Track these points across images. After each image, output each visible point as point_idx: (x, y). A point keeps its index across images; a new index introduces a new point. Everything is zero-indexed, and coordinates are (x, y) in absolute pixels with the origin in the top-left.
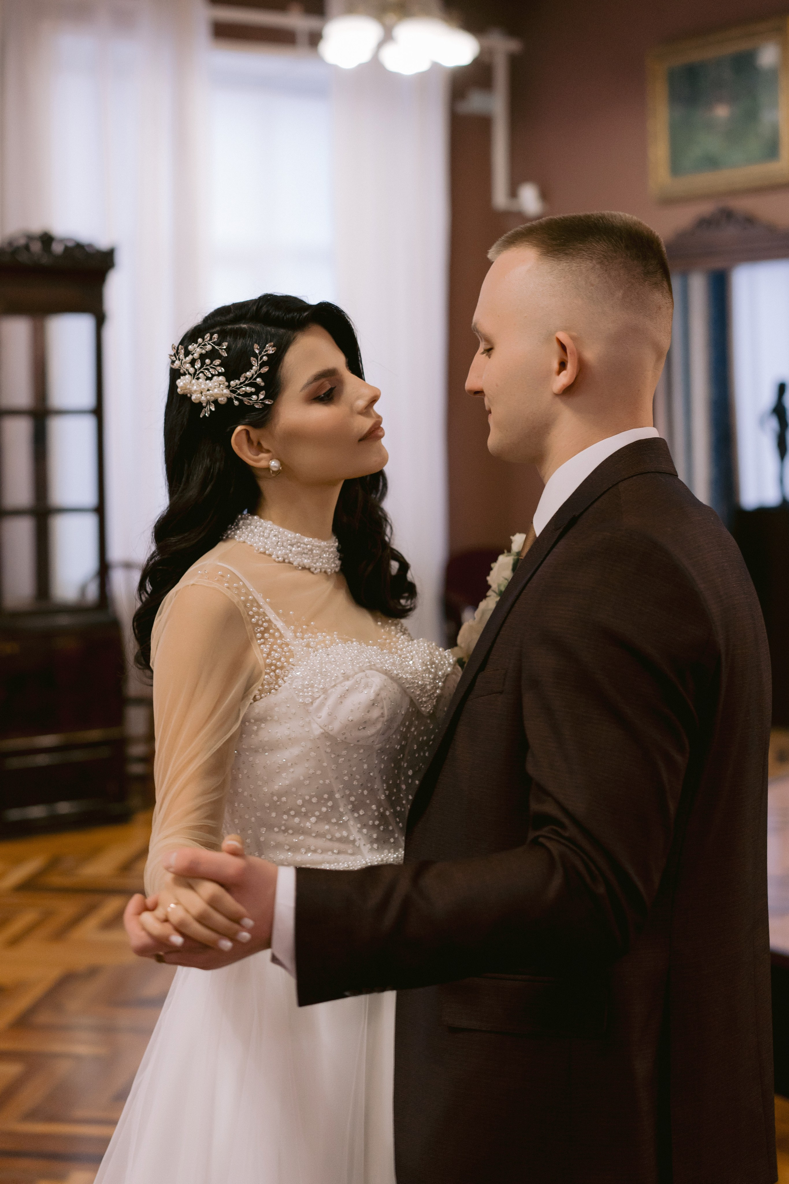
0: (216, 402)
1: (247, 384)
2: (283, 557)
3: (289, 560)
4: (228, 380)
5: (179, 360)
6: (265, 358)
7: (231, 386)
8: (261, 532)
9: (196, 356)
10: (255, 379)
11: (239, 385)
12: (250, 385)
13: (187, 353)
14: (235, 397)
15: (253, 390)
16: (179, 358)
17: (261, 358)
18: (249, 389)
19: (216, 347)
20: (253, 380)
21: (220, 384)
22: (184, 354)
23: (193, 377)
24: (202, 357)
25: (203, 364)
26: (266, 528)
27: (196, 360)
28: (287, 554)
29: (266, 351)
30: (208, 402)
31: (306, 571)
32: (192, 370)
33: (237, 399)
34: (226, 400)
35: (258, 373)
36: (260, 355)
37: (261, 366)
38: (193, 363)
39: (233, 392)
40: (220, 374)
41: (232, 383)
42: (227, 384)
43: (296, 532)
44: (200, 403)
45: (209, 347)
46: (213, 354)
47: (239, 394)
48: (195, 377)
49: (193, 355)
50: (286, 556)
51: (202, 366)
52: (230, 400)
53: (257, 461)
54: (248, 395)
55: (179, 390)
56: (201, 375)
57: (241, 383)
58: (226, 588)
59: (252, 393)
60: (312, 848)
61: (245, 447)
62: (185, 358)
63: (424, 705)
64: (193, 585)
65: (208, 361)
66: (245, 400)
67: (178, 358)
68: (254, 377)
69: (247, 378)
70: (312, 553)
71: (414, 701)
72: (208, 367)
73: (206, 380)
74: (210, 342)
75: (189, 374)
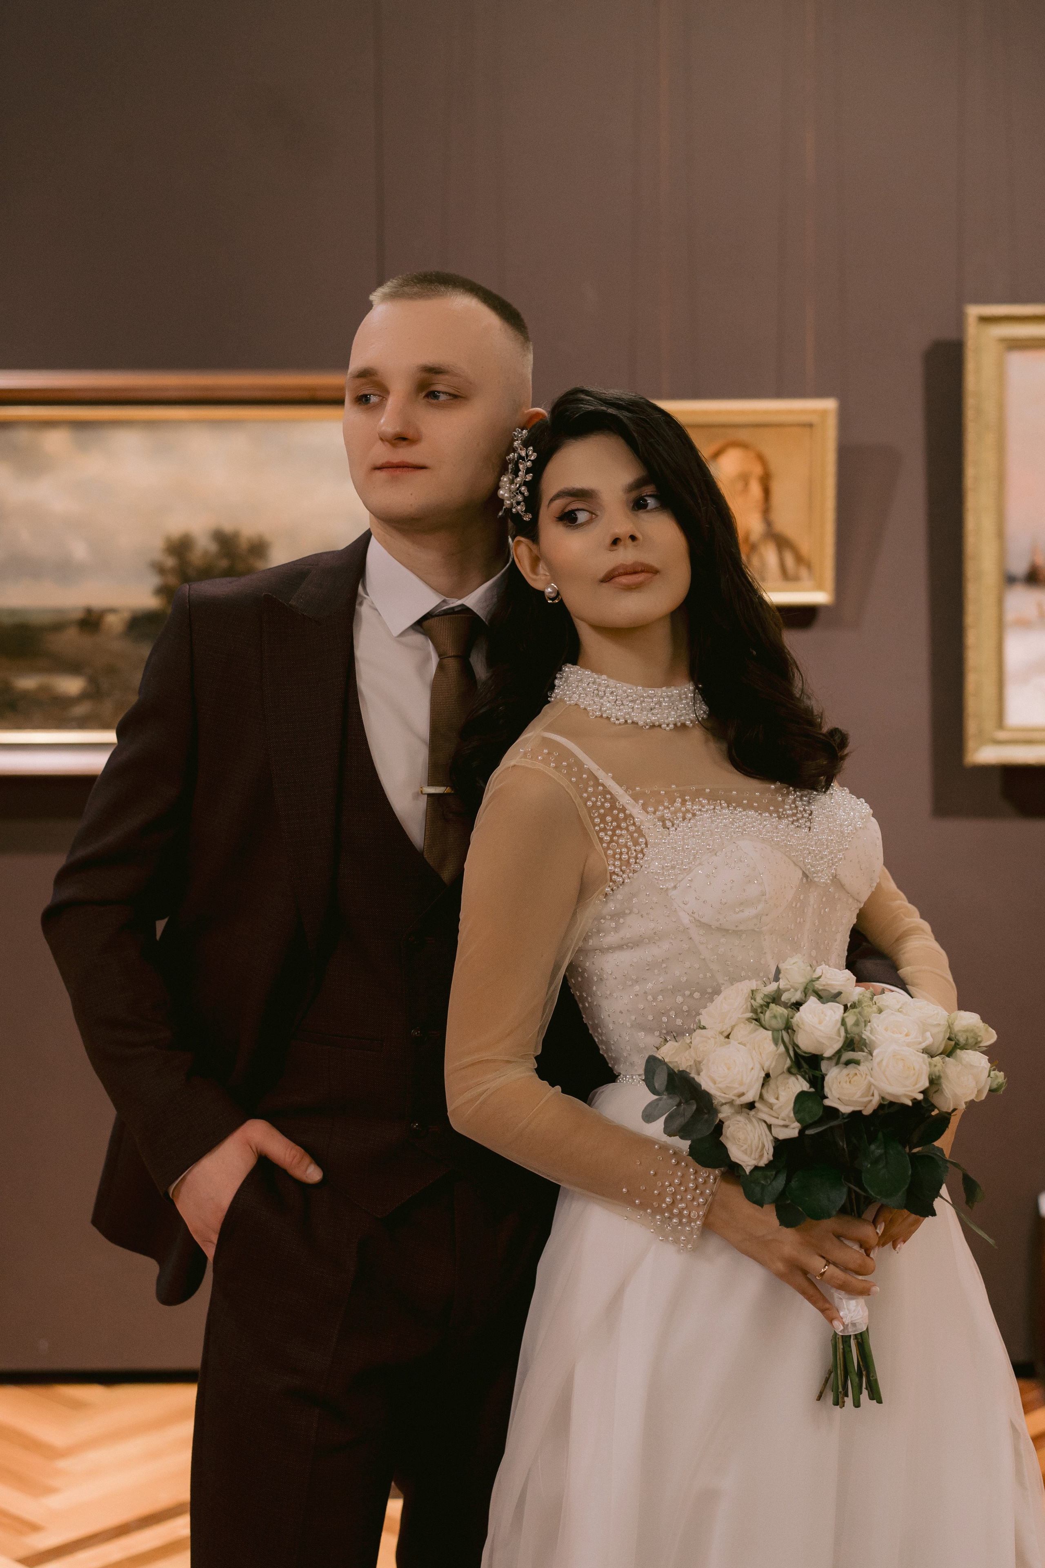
2: (624, 718)
3: (632, 720)
6: (529, 464)
8: (594, 690)
26: (600, 685)
28: (629, 713)
31: (656, 729)
35: (523, 480)
37: (527, 472)
43: (637, 686)
50: (627, 716)
58: (552, 769)
63: (818, 873)
64: (514, 766)
68: (521, 484)
70: (660, 706)
71: (805, 870)
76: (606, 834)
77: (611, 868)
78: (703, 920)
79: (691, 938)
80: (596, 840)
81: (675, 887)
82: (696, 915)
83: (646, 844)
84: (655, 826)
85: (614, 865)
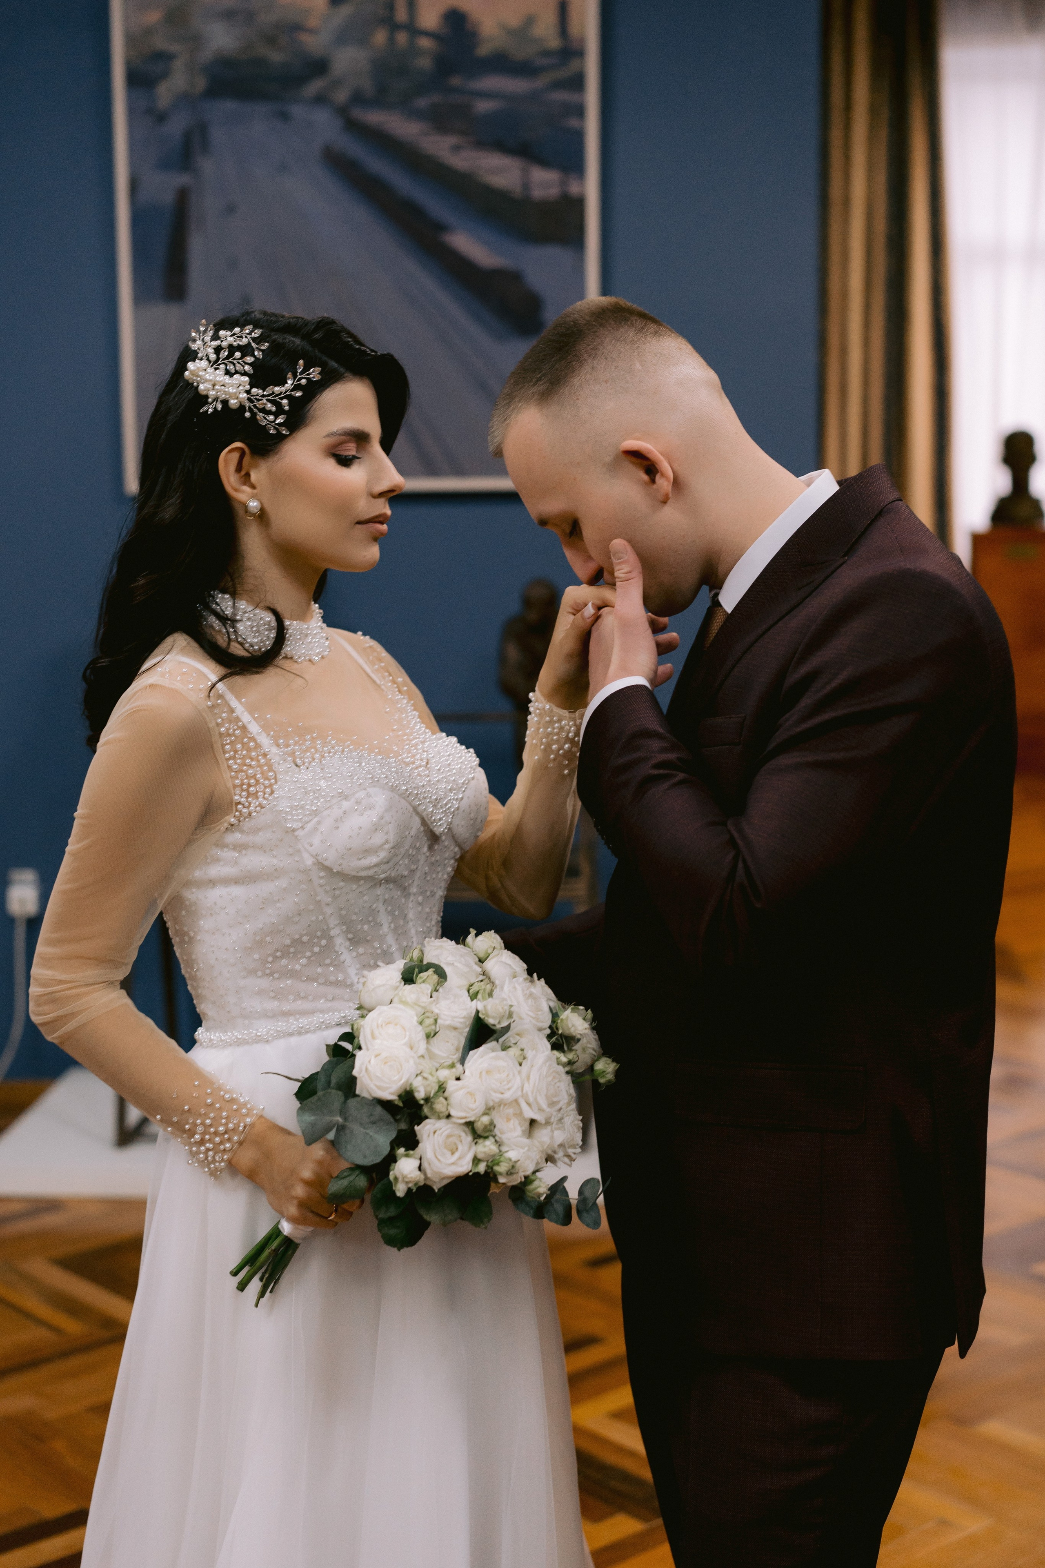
0: (225, 402)
1: (269, 399)
4: (252, 385)
5: (203, 340)
6: (304, 382)
7: (251, 394)
9: (225, 344)
10: (282, 399)
11: (260, 397)
12: (273, 402)
13: (215, 337)
14: (250, 407)
15: (274, 409)
16: (203, 338)
17: (300, 379)
18: (269, 406)
19: (253, 344)
20: (279, 398)
21: (240, 385)
22: (212, 336)
23: (211, 365)
24: (232, 349)
25: (231, 355)
27: (223, 349)
29: (309, 374)
30: (216, 399)
32: (213, 357)
33: (250, 410)
34: (238, 405)
35: (287, 393)
36: (300, 375)
37: (296, 388)
38: (218, 350)
39: (249, 400)
40: (245, 374)
41: (254, 390)
42: (248, 387)
44: (207, 397)
45: (245, 341)
46: (246, 350)
47: (255, 406)
48: (214, 366)
49: (222, 341)
51: (227, 357)
52: (242, 408)
53: (236, 490)
54: (264, 411)
55: (187, 373)
56: (222, 366)
57: (263, 396)
58: (190, 691)
59: (269, 413)
60: (302, 994)
61: (232, 467)
62: (211, 341)
63: (437, 823)
64: (153, 684)
65: (238, 354)
66: (260, 416)
67: (201, 338)
68: (282, 396)
69: (273, 393)
71: (426, 819)
72: (235, 361)
73: (226, 374)
74: (248, 336)
75: (208, 359)
76: (236, 763)
77: (236, 797)
78: (326, 863)
79: (311, 880)
80: (224, 766)
81: (302, 828)
82: (319, 858)
83: (275, 778)
84: (285, 761)
85: (240, 795)
